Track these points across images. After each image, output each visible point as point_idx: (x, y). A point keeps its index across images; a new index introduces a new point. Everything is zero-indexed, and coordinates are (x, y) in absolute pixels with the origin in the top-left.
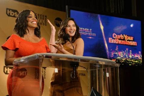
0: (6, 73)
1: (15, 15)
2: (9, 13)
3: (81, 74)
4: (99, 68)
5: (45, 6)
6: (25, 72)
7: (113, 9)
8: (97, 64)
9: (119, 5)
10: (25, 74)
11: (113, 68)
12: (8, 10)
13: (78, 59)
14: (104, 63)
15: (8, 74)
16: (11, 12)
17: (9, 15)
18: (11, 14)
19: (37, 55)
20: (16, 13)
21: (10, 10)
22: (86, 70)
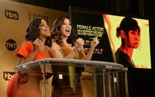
0: (7, 79)
1: (14, 16)
2: (8, 15)
3: (86, 78)
4: (106, 72)
5: (46, 7)
6: (27, 78)
7: (119, 7)
8: (103, 68)
9: (124, 3)
10: (27, 79)
11: (120, 72)
12: (7, 12)
13: (84, 64)
14: (111, 67)
15: (9, 80)
16: (10, 14)
17: (8, 17)
18: (10, 16)
19: (41, 61)
20: (15, 15)
21: (9, 11)
22: (92, 75)
